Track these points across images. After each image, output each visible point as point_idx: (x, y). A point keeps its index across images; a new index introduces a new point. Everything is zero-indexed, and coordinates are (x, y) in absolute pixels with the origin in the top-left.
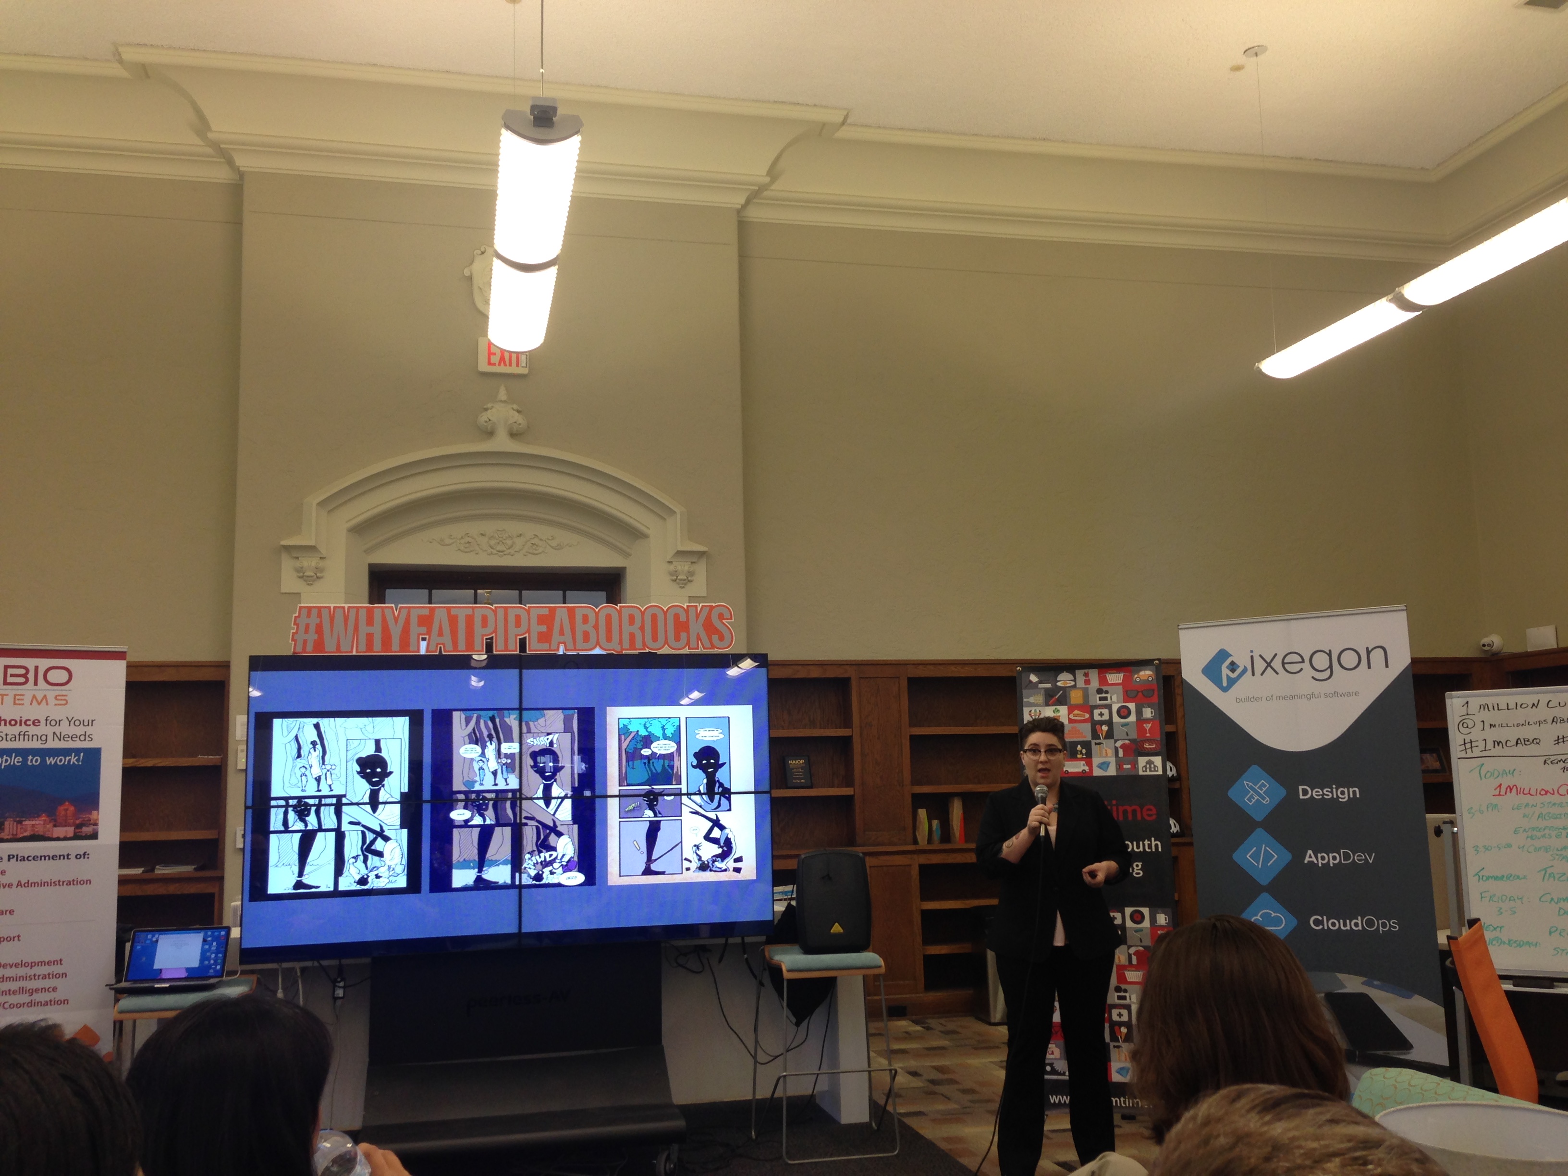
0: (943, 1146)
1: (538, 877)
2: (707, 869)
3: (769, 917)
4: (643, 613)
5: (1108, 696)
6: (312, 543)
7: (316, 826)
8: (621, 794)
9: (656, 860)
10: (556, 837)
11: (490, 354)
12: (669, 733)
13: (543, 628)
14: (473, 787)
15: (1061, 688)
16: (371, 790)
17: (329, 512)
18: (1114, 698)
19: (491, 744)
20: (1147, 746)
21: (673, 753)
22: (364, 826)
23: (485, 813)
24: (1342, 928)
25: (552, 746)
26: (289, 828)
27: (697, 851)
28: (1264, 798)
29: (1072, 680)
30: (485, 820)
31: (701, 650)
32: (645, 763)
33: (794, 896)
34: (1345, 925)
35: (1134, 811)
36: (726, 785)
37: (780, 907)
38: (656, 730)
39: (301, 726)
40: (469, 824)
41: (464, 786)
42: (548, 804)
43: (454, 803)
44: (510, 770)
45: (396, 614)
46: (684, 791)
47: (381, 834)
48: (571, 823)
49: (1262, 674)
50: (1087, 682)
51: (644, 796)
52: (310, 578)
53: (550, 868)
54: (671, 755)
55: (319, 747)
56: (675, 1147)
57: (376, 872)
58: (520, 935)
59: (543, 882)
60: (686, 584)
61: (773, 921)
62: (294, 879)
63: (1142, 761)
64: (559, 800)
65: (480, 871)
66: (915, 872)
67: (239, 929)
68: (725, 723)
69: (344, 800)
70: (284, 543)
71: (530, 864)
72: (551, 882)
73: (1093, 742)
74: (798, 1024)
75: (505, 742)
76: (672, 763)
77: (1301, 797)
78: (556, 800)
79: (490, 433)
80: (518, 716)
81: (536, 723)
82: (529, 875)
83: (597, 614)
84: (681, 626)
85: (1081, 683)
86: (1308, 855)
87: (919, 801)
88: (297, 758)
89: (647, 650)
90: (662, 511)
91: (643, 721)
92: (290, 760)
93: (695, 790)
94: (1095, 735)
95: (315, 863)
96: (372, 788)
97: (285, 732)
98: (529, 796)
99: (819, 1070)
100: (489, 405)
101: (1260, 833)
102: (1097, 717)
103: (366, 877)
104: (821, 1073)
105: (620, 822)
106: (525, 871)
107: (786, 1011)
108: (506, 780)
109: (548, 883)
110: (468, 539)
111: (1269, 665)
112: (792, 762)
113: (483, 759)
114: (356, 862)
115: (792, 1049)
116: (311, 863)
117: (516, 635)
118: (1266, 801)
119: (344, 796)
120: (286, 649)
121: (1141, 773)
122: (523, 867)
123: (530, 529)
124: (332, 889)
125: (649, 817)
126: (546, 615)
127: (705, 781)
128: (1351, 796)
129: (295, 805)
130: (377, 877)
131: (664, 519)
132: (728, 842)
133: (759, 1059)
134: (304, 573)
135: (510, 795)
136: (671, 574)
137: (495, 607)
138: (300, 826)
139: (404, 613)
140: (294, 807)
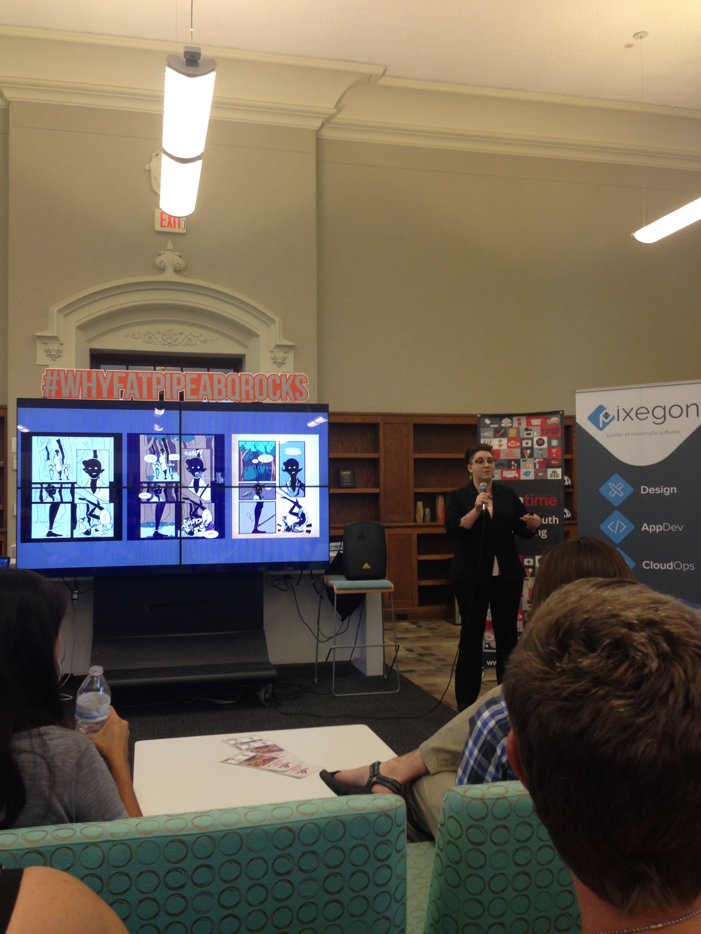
0: (425, 688)
1: (191, 533)
2: (291, 531)
3: (328, 560)
4: (254, 378)
5: (532, 432)
6: (55, 335)
7: (59, 500)
8: (240, 486)
9: (260, 525)
10: (202, 510)
11: (162, 220)
12: (269, 450)
13: (194, 386)
14: (153, 480)
15: (503, 428)
16: (92, 480)
17: (65, 316)
18: (535, 434)
19: (163, 455)
20: (553, 462)
21: (271, 462)
22: (87, 501)
23: (160, 495)
24: (662, 568)
25: (200, 457)
26: (43, 501)
27: (285, 520)
28: (620, 493)
29: (510, 423)
30: (159, 499)
31: (288, 401)
32: (254, 468)
33: (342, 548)
34: (663, 566)
35: (544, 500)
36: (303, 482)
37: (333, 554)
38: (261, 449)
39: (49, 441)
40: (150, 501)
41: (147, 479)
42: (197, 491)
43: (141, 489)
44: (174, 470)
45: (105, 376)
46: (277, 485)
47: (98, 506)
48: (211, 502)
49: (623, 420)
50: (519, 424)
51: (254, 487)
52: (54, 356)
53: (198, 528)
54: (269, 464)
55: (60, 453)
56: (270, 686)
57: (95, 528)
58: (180, 567)
59: (194, 536)
60: (281, 365)
61: (329, 561)
62: (47, 530)
63: (550, 471)
64: (204, 489)
65: (157, 528)
66: (415, 538)
67: (15, 559)
68: (303, 445)
69: (76, 486)
70: (38, 334)
71: (186, 525)
72: (198, 536)
73: (521, 460)
74: (343, 620)
75: (171, 453)
76: (270, 468)
77: (642, 492)
78: (201, 488)
79: (163, 270)
80: (179, 439)
81: (189, 443)
82: (186, 532)
83: (226, 378)
84: (277, 387)
85: (515, 424)
86: (644, 526)
87: (418, 497)
88: (47, 460)
89: (256, 401)
90: (267, 320)
91: (254, 443)
92: (43, 461)
93: (284, 484)
94: (523, 456)
95: (59, 521)
96: (92, 479)
97: (40, 444)
98: (185, 486)
99: (355, 644)
100: (162, 252)
101: (616, 513)
102: (524, 445)
103: (89, 530)
104: (356, 647)
105: (239, 502)
106: (183, 529)
107: (335, 612)
108: (172, 476)
109: (197, 537)
110: (149, 335)
111: (628, 414)
112: (344, 473)
113: (158, 463)
114: (83, 521)
115: (339, 634)
116: (57, 522)
117: (178, 390)
118: (622, 495)
119: (76, 483)
120: (39, 395)
121: (549, 478)
122: (182, 527)
123: (187, 330)
124: (69, 537)
125: (257, 500)
126: (195, 379)
127: (290, 479)
128: (672, 492)
129: (47, 487)
130: (96, 530)
131: (268, 325)
132: (303, 515)
133: (319, 639)
134: (50, 353)
135: (174, 485)
136: (273, 359)
137: (165, 373)
138: (50, 500)
139: (110, 375)
140: (46, 488)
